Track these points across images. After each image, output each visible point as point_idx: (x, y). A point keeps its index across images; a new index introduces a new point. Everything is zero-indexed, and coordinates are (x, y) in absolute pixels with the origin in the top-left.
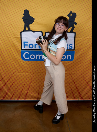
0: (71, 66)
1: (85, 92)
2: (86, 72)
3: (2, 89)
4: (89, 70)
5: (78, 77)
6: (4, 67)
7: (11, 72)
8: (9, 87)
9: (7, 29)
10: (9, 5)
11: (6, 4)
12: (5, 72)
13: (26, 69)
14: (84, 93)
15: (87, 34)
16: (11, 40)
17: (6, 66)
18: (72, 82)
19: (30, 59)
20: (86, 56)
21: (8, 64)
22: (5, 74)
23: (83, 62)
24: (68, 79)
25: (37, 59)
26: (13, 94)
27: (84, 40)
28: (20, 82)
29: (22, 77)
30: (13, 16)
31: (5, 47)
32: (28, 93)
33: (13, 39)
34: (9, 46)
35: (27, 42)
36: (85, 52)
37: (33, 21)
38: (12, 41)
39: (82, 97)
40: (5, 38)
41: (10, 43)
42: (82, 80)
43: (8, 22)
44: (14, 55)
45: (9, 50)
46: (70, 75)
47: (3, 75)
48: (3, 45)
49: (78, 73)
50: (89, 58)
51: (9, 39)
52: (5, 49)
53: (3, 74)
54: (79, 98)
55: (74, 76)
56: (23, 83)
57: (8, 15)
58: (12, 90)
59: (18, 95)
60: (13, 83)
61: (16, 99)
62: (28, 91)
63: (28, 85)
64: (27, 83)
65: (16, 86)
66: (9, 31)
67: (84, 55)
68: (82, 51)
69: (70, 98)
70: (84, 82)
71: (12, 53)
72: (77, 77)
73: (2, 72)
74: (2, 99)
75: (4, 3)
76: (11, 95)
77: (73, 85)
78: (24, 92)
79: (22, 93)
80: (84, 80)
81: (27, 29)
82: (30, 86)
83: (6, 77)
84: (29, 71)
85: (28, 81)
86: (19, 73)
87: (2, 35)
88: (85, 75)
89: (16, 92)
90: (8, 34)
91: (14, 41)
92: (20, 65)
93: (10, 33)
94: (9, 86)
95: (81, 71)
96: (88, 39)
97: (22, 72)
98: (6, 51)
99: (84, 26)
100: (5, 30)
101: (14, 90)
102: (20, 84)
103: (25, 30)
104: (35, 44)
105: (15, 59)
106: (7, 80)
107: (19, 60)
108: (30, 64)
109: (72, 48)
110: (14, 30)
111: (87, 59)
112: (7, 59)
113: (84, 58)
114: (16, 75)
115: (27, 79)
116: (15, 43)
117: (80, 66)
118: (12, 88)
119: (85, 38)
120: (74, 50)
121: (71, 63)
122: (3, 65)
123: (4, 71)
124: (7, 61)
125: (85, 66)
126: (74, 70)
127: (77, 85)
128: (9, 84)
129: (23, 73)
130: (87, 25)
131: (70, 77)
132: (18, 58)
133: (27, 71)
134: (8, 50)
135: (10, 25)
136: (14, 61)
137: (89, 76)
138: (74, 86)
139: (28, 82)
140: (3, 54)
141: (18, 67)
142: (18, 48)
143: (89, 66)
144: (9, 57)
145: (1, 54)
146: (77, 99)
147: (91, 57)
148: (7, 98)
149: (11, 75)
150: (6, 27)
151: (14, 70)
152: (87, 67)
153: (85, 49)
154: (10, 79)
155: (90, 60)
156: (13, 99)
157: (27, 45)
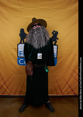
0: (55, 69)
1: (65, 89)
2: (66, 74)
3: (2, 87)
4: (67, 73)
6: (4, 70)
7: (10, 74)
8: (8, 85)
9: (8, 42)
10: (10, 25)
11: (8, 24)
12: (5, 73)
13: (21, 71)
15: (66, 46)
16: (10, 50)
17: (6, 69)
18: (56, 82)
19: (24, 64)
20: (66, 62)
21: (7, 68)
22: (5, 75)
23: (63, 67)
24: (52, 79)
26: (11, 91)
27: (64, 50)
29: (18, 78)
30: (13, 32)
31: (6, 55)
32: (22, 90)
34: (9, 54)
36: (65, 59)
38: (11, 50)
39: (63, 93)
40: (6, 48)
41: (9, 52)
43: (8, 37)
44: (12, 61)
45: (9, 58)
46: (54, 76)
47: (3, 76)
48: (4, 53)
49: (60, 75)
50: (67, 64)
51: (9, 50)
52: (5, 56)
53: (4, 75)
55: (57, 77)
56: (18, 82)
57: (9, 32)
59: (15, 92)
60: (10, 82)
61: (13, 95)
63: (22, 84)
64: (22, 82)
65: (13, 85)
66: (9, 43)
67: (64, 61)
68: (63, 58)
69: (54, 94)
70: (65, 82)
72: (59, 77)
73: (3, 74)
74: (2, 95)
76: (9, 92)
77: (56, 84)
78: (19, 89)
79: (17, 90)
80: (64, 80)
81: (22, 42)
82: (24, 85)
83: (6, 77)
86: (15, 75)
88: (65, 76)
90: (8, 45)
91: (12, 51)
93: (9, 45)
95: (62, 73)
96: (66, 50)
97: (18, 74)
98: (6, 58)
99: (64, 40)
101: (12, 88)
102: (16, 83)
103: (21, 43)
105: (12, 64)
106: (6, 80)
107: (16, 65)
108: (24, 68)
109: (55, 56)
110: (13, 43)
112: (6, 64)
113: (64, 63)
114: (14, 76)
115: (22, 79)
116: (13, 52)
117: (61, 69)
118: (10, 86)
120: (57, 58)
121: (54, 67)
122: (4, 68)
123: (4, 73)
125: (65, 69)
126: (57, 72)
127: (59, 84)
130: (66, 40)
131: (54, 78)
132: (15, 63)
133: (22, 73)
134: (8, 57)
135: (10, 39)
136: (12, 66)
138: (57, 84)
140: (4, 60)
141: (15, 70)
142: (15, 56)
143: (68, 70)
144: (8, 62)
145: (3, 60)
146: (59, 95)
147: (69, 63)
148: (6, 94)
149: (9, 76)
150: (7, 40)
151: (12, 72)
152: (66, 70)
153: (65, 57)
154: (9, 79)
155: (69, 65)
156: (10, 95)
157: (22, 54)
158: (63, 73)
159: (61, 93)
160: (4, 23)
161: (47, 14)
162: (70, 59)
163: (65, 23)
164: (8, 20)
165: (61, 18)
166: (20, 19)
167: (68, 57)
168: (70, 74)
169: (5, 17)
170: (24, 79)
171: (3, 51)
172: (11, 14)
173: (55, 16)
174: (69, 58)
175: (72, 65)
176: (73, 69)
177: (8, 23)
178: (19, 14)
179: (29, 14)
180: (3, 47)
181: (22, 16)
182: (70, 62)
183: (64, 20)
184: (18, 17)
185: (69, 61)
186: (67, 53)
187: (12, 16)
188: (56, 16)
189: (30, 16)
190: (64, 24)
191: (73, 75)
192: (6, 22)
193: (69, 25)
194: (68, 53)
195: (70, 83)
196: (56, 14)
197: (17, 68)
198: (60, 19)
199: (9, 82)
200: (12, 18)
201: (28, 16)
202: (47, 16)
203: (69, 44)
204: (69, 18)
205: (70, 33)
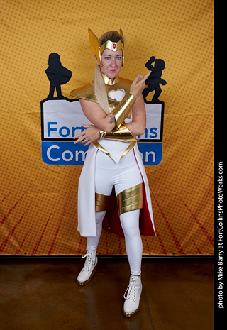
0: (155, 176)
1: (189, 238)
2: (190, 192)
4: (196, 187)
5: (171, 202)
7: (19, 191)
8: (14, 226)
9: (12, 94)
10: (17, 43)
11: (10, 41)
12: (5, 190)
13: (54, 183)
14: (187, 241)
15: (189, 105)
16: (19, 119)
18: (159, 214)
19: (61, 162)
20: (190, 153)
21: (11, 172)
22: (3, 196)
23: (183, 168)
25: (77, 160)
26: (23, 243)
27: (184, 118)
28: (38, 215)
29: (43, 203)
30: (25, 66)
31: (6, 135)
32: (56, 240)
33: (23, 117)
34: (15, 131)
35: (56, 123)
36: (186, 145)
37: (69, 77)
38: (22, 120)
39: (182, 250)
40: (6, 114)
41: (17, 125)
42: (182, 209)
43: (13, 80)
44: (25, 153)
45: (15, 142)
46: (153, 198)
49: (172, 192)
50: (195, 159)
51: (16, 118)
52: (5, 138)
54: (175, 250)
55: (162, 199)
56: (45, 217)
57: (14, 65)
58: (20, 232)
59: (34, 245)
60: (21, 215)
61: (29, 254)
62: (56, 235)
63: (57, 221)
64: (55, 217)
65: (28, 224)
66: (14, 99)
67: (184, 151)
68: (180, 143)
69: (153, 252)
70: (187, 214)
71: (20, 147)
72: (168, 201)
75: (6, 39)
76: (17, 245)
78: (47, 237)
79: (43, 239)
80: (185, 210)
81: (55, 95)
82: (62, 223)
83: (6, 202)
84: (59, 189)
85: (57, 211)
86: (36, 194)
88: (187, 198)
89: (30, 237)
90: (12, 105)
91: (26, 121)
92: (39, 175)
93: (17, 103)
94: (12, 224)
95: (178, 187)
96: (191, 117)
97: (44, 190)
98: (7, 143)
99: (182, 88)
100: (7, 96)
101: (25, 233)
102: (37, 218)
103: (50, 97)
104: (73, 128)
105: (27, 160)
106: (7, 209)
107: (36, 164)
108: (61, 172)
109: (156, 135)
110: (26, 96)
111: (190, 160)
112: (8, 161)
113: (184, 158)
114: (30, 199)
115: (55, 207)
116: (28, 125)
117: (176, 176)
118: (20, 228)
119: (186, 115)
120: (161, 140)
121: (155, 169)
123: (2, 189)
124: (11, 165)
125: (187, 177)
126: (161, 185)
127: (169, 221)
128: (12, 219)
129: (45, 192)
130: (190, 87)
131: (154, 202)
132: (34, 159)
133: (56, 187)
134: (12, 141)
135: (19, 86)
136: (24, 166)
137: (196, 201)
138: (162, 222)
139: (56, 214)
140: (1, 151)
141: (34, 180)
142: (35, 136)
143: (197, 177)
144: (14, 156)
146: (171, 255)
147: (199, 157)
148: (8, 252)
149: (17, 197)
150: (10, 90)
151: (24, 187)
152: (193, 179)
153: (186, 138)
154: (16, 207)
155: (199, 164)
156: (22, 254)
157: (55, 130)
158: (181, 189)
159: (177, 250)
161: (129, 7)
163: (185, 33)
164: (9, 29)
165: (173, 16)
166: (46, 23)
167: (197, 138)
168: (202, 189)
170: (62, 206)
172: (19, 9)
173: (155, 13)
174: (198, 142)
177: (11, 37)
178: (42, 10)
179: (75, 6)
181: (53, 14)
182: (203, 155)
183: (185, 25)
184: (40, 17)
185: (199, 149)
186: (195, 126)
187: (21, 14)
188: (159, 11)
189: (76, 15)
190: (184, 37)
192: (4, 35)
193: (199, 38)
194: (198, 127)
196: (157, 6)
197: (40, 172)
198: (171, 20)
199: (17, 217)
200: (23, 22)
201: (73, 14)
202: (131, 13)
203: (200, 98)
204: (198, 16)
205: (203, 64)
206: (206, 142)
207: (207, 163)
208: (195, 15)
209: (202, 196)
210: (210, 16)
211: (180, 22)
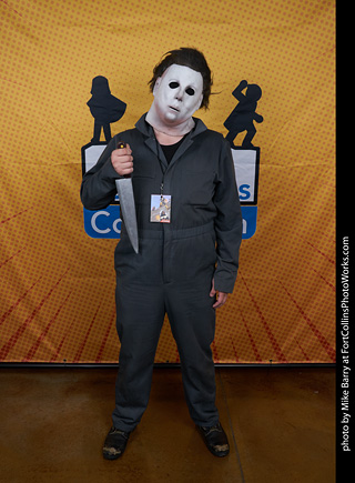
1: (292, 338)
2: (295, 276)
3: (23, 328)
4: (303, 269)
5: (269, 291)
7: (54, 275)
8: (48, 322)
9: (40, 137)
10: (45, 62)
11: (35, 59)
12: (35, 273)
13: (102, 264)
14: (290, 343)
15: (296, 152)
16: (51, 173)
17: (36, 255)
18: (251, 307)
19: (113, 234)
20: (296, 221)
21: (42, 248)
22: (32, 281)
23: (286, 243)
26: (61, 346)
27: (288, 171)
28: (81, 307)
29: (87, 291)
30: (58, 95)
31: (33, 196)
32: (107, 342)
33: (57, 170)
34: (45, 191)
36: (292, 209)
37: (122, 112)
38: (56, 174)
39: (282, 355)
40: (32, 165)
41: (48, 182)
42: (283, 300)
43: (41, 117)
44: (61, 222)
45: (46, 206)
47: (26, 284)
48: (26, 188)
49: (271, 277)
50: (303, 229)
51: (46, 171)
52: (32, 201)
53: (27, 280)
54: (272, 356)
55: (256, 286)
56: (90, 310)
57: (42, 95)
58: (56, 331)
59: (76, 349)
60: (58, 308)
61: (70, 360)
62: (107, 335)
63: (107, 316)
64: (104, 311)
65: (67, 320)
66: (44, 144)
67: (287, 218)
68: (282, 206)
69: (243, 359)
70: (290, 307)
71: (54, 214)
72: (265, 289)
73: (24, 274)
74: (25, 360)
75: (30, 56)
76: (53, 349)
77: (252, 316)
78: (94, 338)
79: (88, 340)
80: (288, 301)
81: (102, 139)
83: (37, 289)
84: (109, 272)
85: (108, 303)
86: (77, 279)
87: (24, 158)
88: (291, 284)
89: (70, 338)
90: (41, 153)
91: (61, 176)
92: (81, 252)
93: (47, 151)
94: (46, 319)
95: (279, 270)
96: (299, 169)
97: (89, 274)
98: (36, 207)
99: (286, 126)
100: (34, 140)
101: (63, 332)
102: (79, 312)
103: (95, 141)
105: (63, 232)
106: (38, 299)
107: (76, 237)
108: (112, 249)
109: (248, 196)
110: (61, 140)
111: (297, 231)
112: (38, 232)
113: (288, 228)
114: (70, 286)
115: (105, 297)
116: (63, 182)
117: (276, 254)
118: (56, 325)
119: (290, 166)
120: (255, 202)
121: (246, 244)
122: (27, 252)
123: (30, 271)
124: (41, 238)
125: (291, 255)
126: (255, 266)
127: (266, 317)
128: (46, 313)
129: (90, 276)
130: (298, 125)
131: (245, 290)
132: (73, 230)
133: (105, 270)
134: (42, 204)
135: (50, 126)
136: (60, 239)
137: (304, 288)
138: (256, 318)
139: (106, 307)
140: (27, 219)
141: (74, 259)
142: (74, 197)
143: (306, 255)
144: (45, 225)
145: (22, 216)
146: (268, 362)
147: (309, 226)
148: (40, 358)
149: (51, 283)
150: (37, 131)
152: (297, 262)
153: (291, 199)
154: (51, 297)
155: (309, 236)
156: (60, 360)
158: (283, 271)
159: (275, 355)
160: (20, 52)
161: (209, 7)
162: (313, 207)
163: (292, 45)
164: (34, 40)
165: (273, 19)
166: (87, 32)
167: (306, 199)
168: (312, 272)
169: (22, 23)
171: (19, 176)
172: (48, 10)
173: (247, 15)
174: (308, 205)
175: (324, 237)
176: (326, 253)
177: (37, 53)
178: (82, 12)
179: (129, 6)
180: (18, 160)
181: (97, 18)
182: (316, 223)
183: (291, 32)
184: (78, 23)
185: (309, 215)
186: (303, 182)
187: (51, 18)
188: (254, 11)
189: (131, 19)
190: (290, 51)
191: (327, 278)
192: (26, 49)
193: (311, 53)
194: (308, 184)
195: (316, 311)
197: (82, 248)
198: (272, 25)
199: (51, 310)
200: (54, 31)
201: (126, 18)
202: (213, 14)
203: (312, 141)
204: (312, 18)
205: (317, 92)
206: (320, 204)
207: (320, 235)
208: (307, 16)
209: (312, 282)
210: (329, 18)
211: (285, 27)
